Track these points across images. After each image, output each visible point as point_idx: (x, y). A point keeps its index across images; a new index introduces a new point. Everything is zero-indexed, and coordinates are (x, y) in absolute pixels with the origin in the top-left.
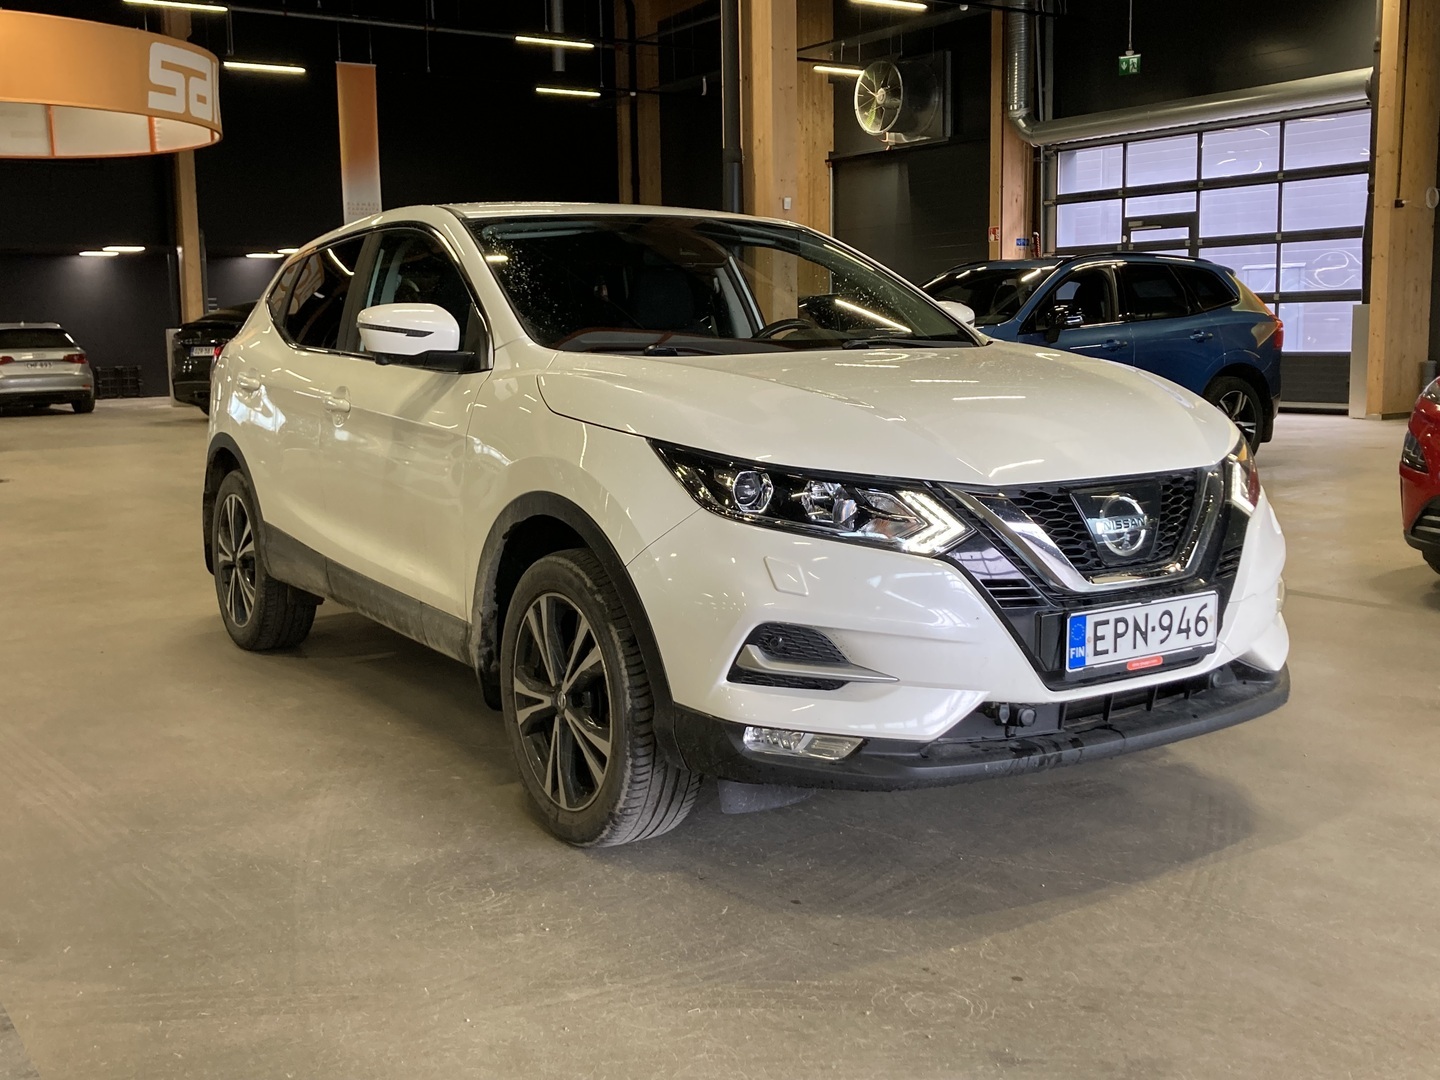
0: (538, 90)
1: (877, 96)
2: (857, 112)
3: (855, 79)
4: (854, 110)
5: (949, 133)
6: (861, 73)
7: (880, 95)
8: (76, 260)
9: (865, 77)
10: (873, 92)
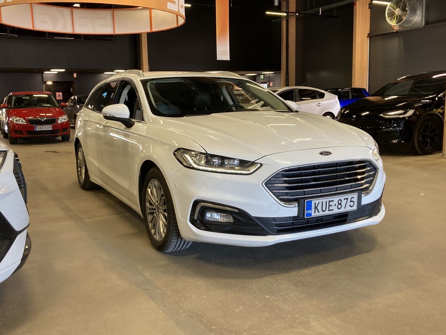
0: (267, 13)
1: (396, 11)
2: (387, 18)
3: (386, 6)
4: (385, 17)
5: (423, 24)
6: (388, 4)
7: (398, 12)
8: (102, 75)
9: (390, 5)
10: (395, 10)
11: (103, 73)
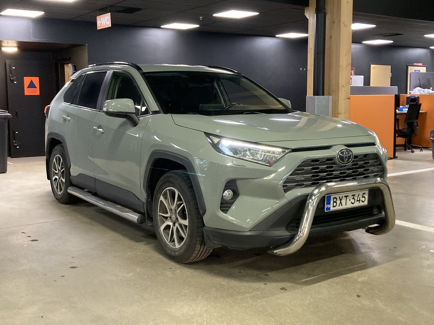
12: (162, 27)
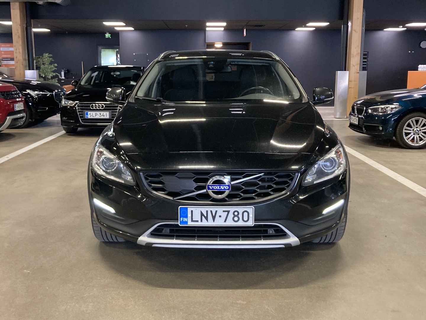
11: (294, 29)
12: (296, 29)
